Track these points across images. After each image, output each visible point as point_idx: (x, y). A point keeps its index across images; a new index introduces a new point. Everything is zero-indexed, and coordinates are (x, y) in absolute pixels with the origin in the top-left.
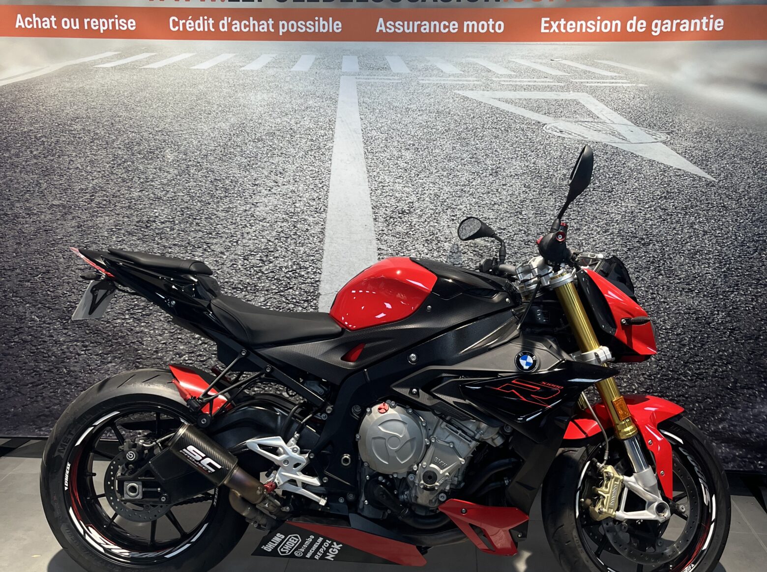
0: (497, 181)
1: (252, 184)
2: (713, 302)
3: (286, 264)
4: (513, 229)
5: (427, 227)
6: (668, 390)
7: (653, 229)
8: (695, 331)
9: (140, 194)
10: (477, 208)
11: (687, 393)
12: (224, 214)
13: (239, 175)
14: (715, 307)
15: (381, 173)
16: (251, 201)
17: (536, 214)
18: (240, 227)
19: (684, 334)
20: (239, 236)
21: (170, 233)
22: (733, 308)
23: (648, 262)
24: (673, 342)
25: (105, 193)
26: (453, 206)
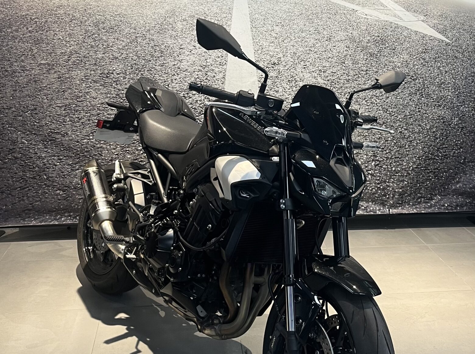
0: (330, 44)
1: (179, 48)
2: (451, 112)
3: (200, 98)
4: (340, 73)
5: (289, 73)
6: (429, 166)
7: (419, 71)
8: (442, 130)
9: (103, 55)
10: (319, 60)
11: (439, 167)
12: (160, 68)
13: (171, 42)
14: (453, 115)
15: (261, 40)
16: (178, 59)
17: (353, 63)
18: (171, 75)
19: (437, 131)
20: (170, 81)
21: (123, 81)
22: (462, 115)
23: (416, 90)
24: (431, 137)
25: (78, 55)
26: (305, 60)
